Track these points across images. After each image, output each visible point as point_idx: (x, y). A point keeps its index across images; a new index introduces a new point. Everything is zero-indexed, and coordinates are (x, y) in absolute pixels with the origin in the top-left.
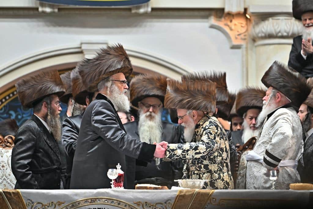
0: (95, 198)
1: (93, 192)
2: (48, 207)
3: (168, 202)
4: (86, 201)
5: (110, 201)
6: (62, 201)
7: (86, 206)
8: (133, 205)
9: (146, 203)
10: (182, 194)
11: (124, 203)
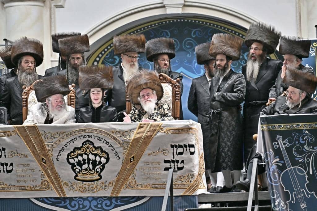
0: (84, 129)
1: (84, 125)
2: (55, 135)
3: (132, 131)
4: (79, 131)
5: (95, 131)
6: (64, 130)
7: (80, 134)
8: (109, 133)
9: (118, 131)
10: (142, 126)
11: (104, 131)
